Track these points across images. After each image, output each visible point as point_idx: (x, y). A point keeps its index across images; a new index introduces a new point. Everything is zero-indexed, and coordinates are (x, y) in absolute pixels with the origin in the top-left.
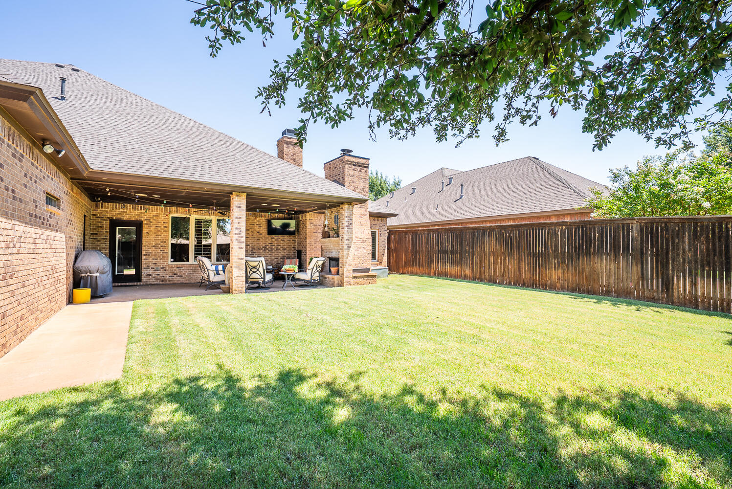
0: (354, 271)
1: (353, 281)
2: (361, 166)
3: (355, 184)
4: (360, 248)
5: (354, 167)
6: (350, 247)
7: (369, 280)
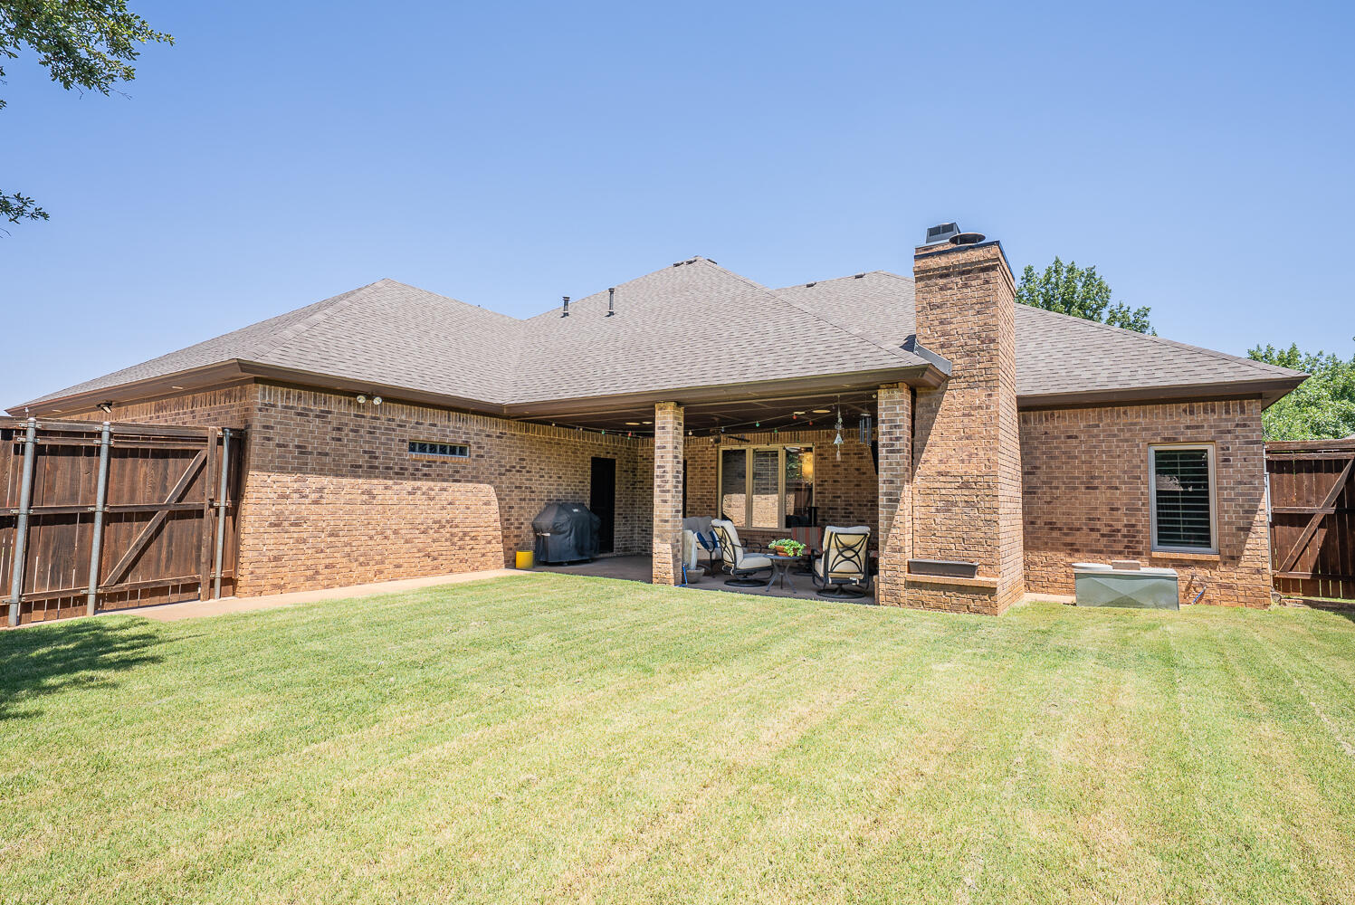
0: (914, 567)
1: (906, 594)
2: (969, 272)
3: (949, 327)
4: (955, 504)
5: (941, 282)
6: (897, 501)
7: (965, 598)
